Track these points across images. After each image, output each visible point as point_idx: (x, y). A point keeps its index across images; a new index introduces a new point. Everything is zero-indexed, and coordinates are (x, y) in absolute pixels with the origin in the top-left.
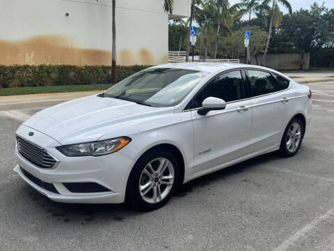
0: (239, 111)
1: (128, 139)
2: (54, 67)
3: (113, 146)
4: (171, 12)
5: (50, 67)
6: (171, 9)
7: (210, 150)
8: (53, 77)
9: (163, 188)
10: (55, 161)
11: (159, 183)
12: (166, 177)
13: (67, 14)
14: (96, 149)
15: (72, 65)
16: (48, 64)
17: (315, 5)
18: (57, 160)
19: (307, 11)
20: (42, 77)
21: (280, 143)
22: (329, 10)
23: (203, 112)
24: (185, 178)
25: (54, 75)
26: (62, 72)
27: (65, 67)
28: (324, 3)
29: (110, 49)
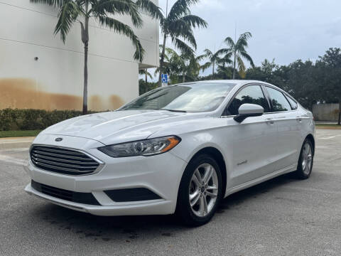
0: (267, 122)
1: (178, 139)
2: (22, 111)
3: (164, 145)
4: (141, 61)
5: (17, 111)
6: (141, 58)
7: (246, 162)
8: (19, 122)
9: (208, 199)
10: (98, 165)
11: (205, 193)
12: (211, 187)
13: (37, 59)
14: (145, 149)
15: (41, 109)
16: (14, 108)
17: (266, 61)
18: (101, 162)
19: (259, 68)
20: (7, 121)
21: (297, 163)
22: (280, 67)
23: (240, 119)
24: (227, 190)
25: (20, 120)
26: (29, 116)
27: (33, 111)
28: (274, 60)
29: (81, 94)
